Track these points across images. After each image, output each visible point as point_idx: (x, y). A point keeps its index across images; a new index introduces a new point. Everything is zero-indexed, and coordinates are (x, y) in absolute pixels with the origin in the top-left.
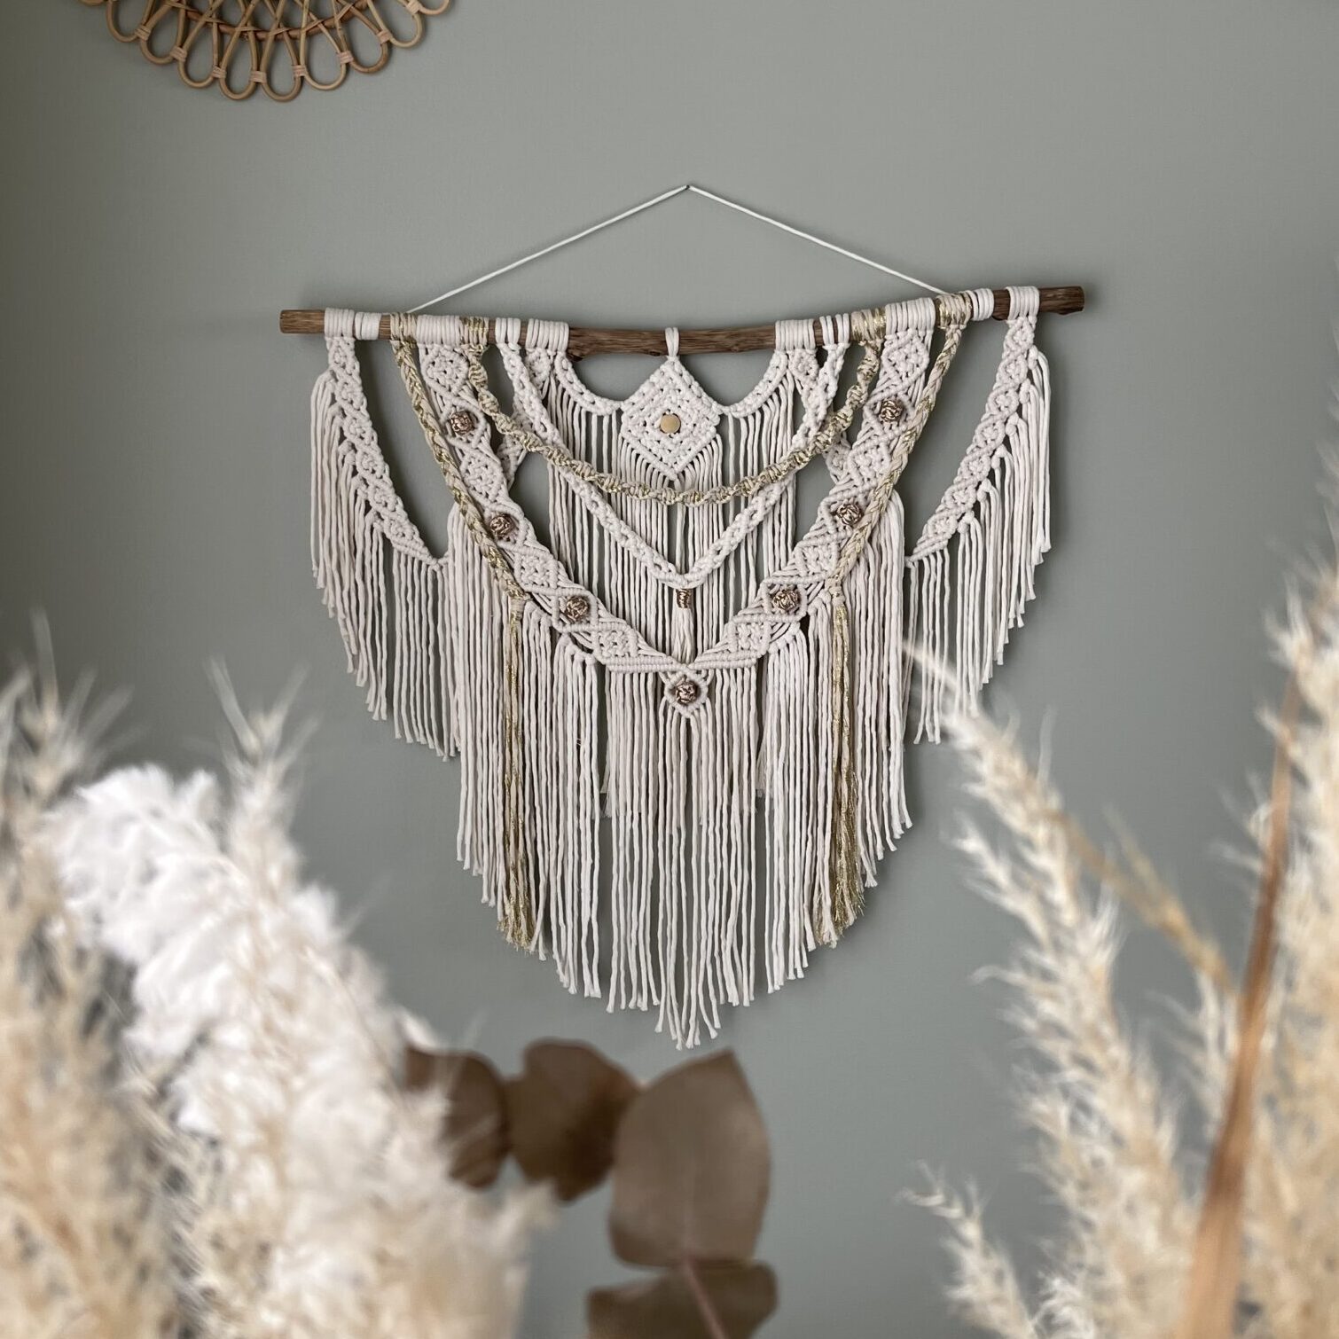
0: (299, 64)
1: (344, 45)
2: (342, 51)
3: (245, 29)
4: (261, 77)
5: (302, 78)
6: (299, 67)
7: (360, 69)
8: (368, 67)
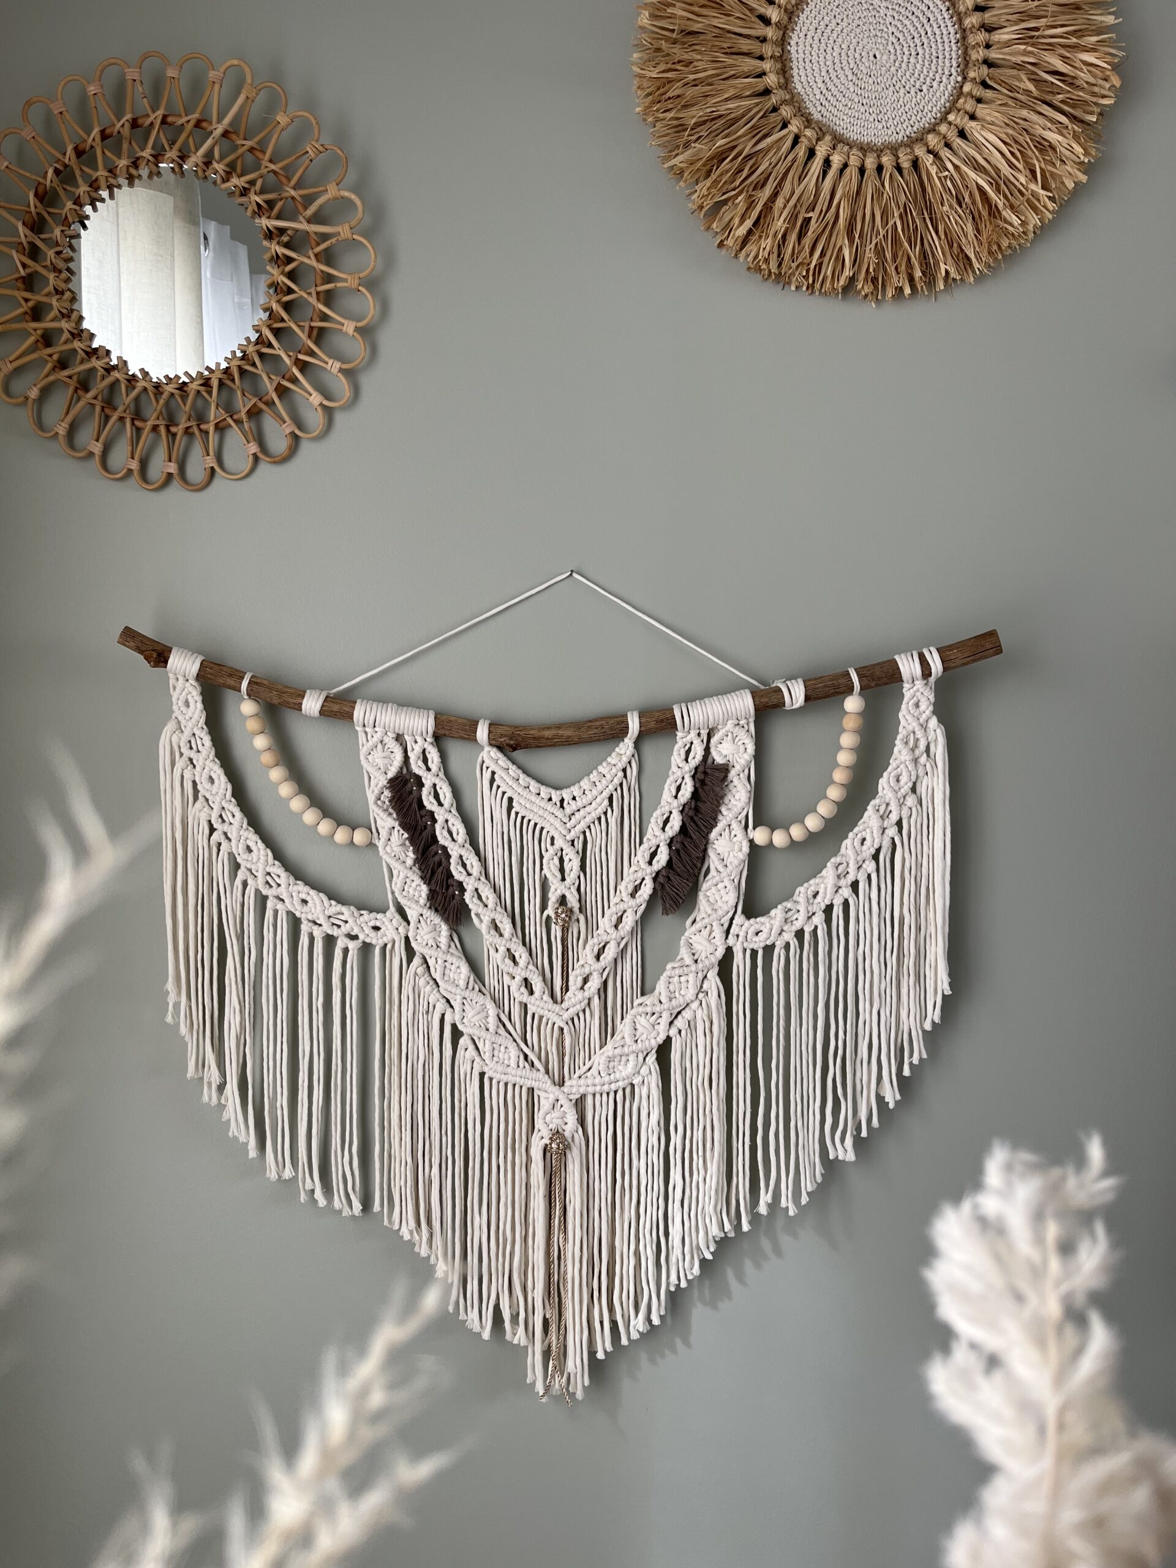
0: (208, 455)
1: (251, 438)
2: (248, 443)
3: (158, 422)
4: (172, 468)
5: (212, 468)
6: (208, 458)
7: (268, 459)
8: (274, 457)
